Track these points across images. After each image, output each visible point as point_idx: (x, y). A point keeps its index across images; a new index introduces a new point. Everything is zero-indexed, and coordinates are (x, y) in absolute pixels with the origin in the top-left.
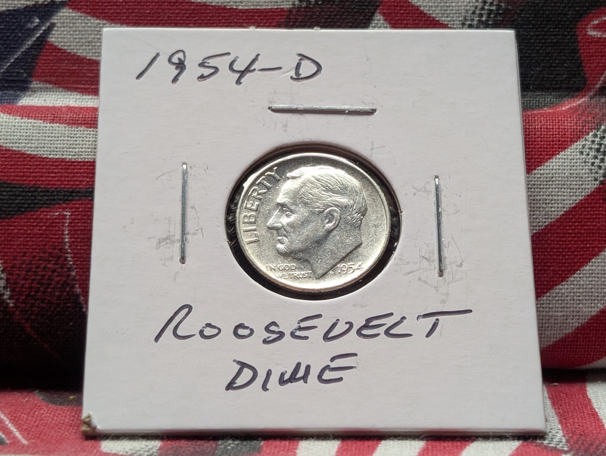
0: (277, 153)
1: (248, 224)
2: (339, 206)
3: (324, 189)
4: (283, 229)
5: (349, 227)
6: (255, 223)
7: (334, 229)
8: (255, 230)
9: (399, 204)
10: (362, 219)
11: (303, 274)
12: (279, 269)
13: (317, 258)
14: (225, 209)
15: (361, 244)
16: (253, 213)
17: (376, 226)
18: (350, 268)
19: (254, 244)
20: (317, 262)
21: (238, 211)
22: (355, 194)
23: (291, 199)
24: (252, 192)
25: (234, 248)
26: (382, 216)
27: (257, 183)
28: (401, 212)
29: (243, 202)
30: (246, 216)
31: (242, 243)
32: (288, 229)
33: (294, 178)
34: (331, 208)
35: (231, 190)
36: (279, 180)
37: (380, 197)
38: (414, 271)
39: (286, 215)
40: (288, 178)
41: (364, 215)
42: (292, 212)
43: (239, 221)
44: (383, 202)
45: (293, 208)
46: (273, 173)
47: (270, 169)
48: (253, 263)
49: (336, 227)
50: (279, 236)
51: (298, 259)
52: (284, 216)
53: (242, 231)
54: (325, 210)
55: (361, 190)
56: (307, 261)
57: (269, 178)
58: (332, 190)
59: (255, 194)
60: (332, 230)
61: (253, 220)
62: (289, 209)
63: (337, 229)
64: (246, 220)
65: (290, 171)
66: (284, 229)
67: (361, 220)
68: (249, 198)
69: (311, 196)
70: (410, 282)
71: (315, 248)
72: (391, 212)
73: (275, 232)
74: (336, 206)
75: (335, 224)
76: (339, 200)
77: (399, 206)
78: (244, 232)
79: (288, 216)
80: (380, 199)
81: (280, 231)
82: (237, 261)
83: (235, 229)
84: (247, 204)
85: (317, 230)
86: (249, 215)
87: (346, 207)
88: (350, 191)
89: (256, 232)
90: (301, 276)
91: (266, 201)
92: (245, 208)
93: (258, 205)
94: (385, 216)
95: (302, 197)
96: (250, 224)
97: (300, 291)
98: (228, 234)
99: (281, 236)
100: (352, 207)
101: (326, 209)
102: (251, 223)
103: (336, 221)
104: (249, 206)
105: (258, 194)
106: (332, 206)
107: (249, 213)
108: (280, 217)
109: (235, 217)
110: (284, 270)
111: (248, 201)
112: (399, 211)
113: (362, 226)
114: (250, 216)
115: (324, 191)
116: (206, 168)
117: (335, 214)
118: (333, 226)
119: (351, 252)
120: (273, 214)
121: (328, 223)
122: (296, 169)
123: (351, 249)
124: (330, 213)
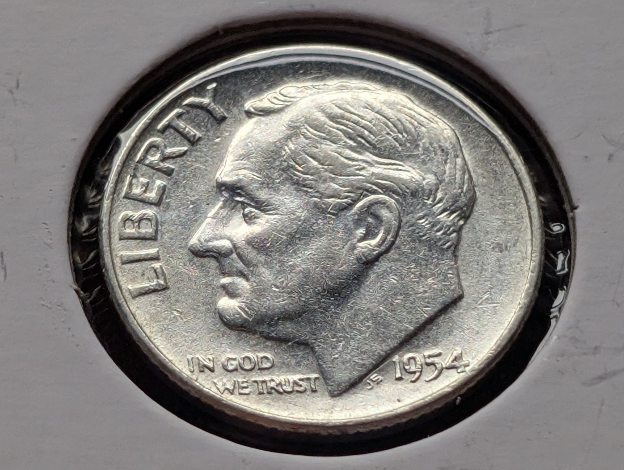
0: (213, 44)
1: (133, 242)
2: (395, 192)
3: (351, 143)
4: (234, 256)
5: (423, 251)
6: (154, 238)
7: (380, 255)
8: (156, 258)
9: (565, 184)
10: (461, 227)
11: (295, 383)
12: (225, 368)
13: (334, 336)
14: (68, 198)
15: (461, 297)
16: (150, 212)
17: (500, 248)
18: (428, 365)
19: (152, 297)
20: (335, 347)
21: (106, 203)
22: (439, 157)
23: (259, 171)
24: (147, 151)
25: (95, 311)
26: (520, 218)
27: (160, 126)
28: (574, 208)
29: (119, 180)
30: (127, 220)
31: (119, 295)
32: (251, 254)
33: (266, 112)
34: (372, 197)
35: (84, 148)
36: (224, 119)
37: (512, 164)
38: (614, 373)
39: (245, 216)
40: (249, 114)
41: (466, 217)
42: (261, 206)
43: (110, 233)
44: (519, 179)
45: (263, 195)
46: (206, 101)
47: (199, 90)
48: (150, 350)
49: (387, 251)
50: (224, 274)
51: (281, 340)
52: (238, 218)
53: (117, 261)
54: (355, 201)
55: (458, 149)
56: (304, 344)
57: (194, 112)
58: (375, 147)
59: (154, 158)
60: (377, 258)
61: (147, 229)
62: (252, 199)
63: (392, 254)
64: (130, 230)
65: (252, 95)
66: (240, 256)
67: (459, 230)
68: (136, 169)
69: (315, 163)
70: (602, 405)
71: (326, 309)
72: (543, 208)
73: (213, 263)
74: (387, 190)
75: (384, 240)
76: (396, 174)
77: (567, 190)
78: (123, 263)
79: (248, 219)
80: (511, 171)
81: (227, 262)
82: (104, 345)
83: (99, 257)
84: (131, 184)
85: (332, 258)
86: (137, 215)
87: (414, 194)
88: (426, 149)
89: (157, 265)
90: (289, 389)
91: (184, 178)
92: (126, 197)
93: (164, 188)
94: (527, 220)
95: (290, 167)
96: (141, 243)
97: (288, 429)
98: (76, 270)
99: (230, 274)
100: (432, 193)
101: (358, 200)
102: (143, 238)
103: (387, 232)
104: (137, 191)
105: (165, 159)
106: (374, 192)
107: (136, 209)
108: (224, 221)
109: (96, 223)
110: (240, 368)
111: (134, 176)
112: (567, 207)
113: (464, 244)
114: (141, 220)
115: (351, 148)
116: (14, 84)
117: (385, 213)
118: (379, 245)
119: (431, 320)
120: (206, 213)
121: (364, 238)
122: (271, 86)
123: (428, 311)
124: (369, 210)
